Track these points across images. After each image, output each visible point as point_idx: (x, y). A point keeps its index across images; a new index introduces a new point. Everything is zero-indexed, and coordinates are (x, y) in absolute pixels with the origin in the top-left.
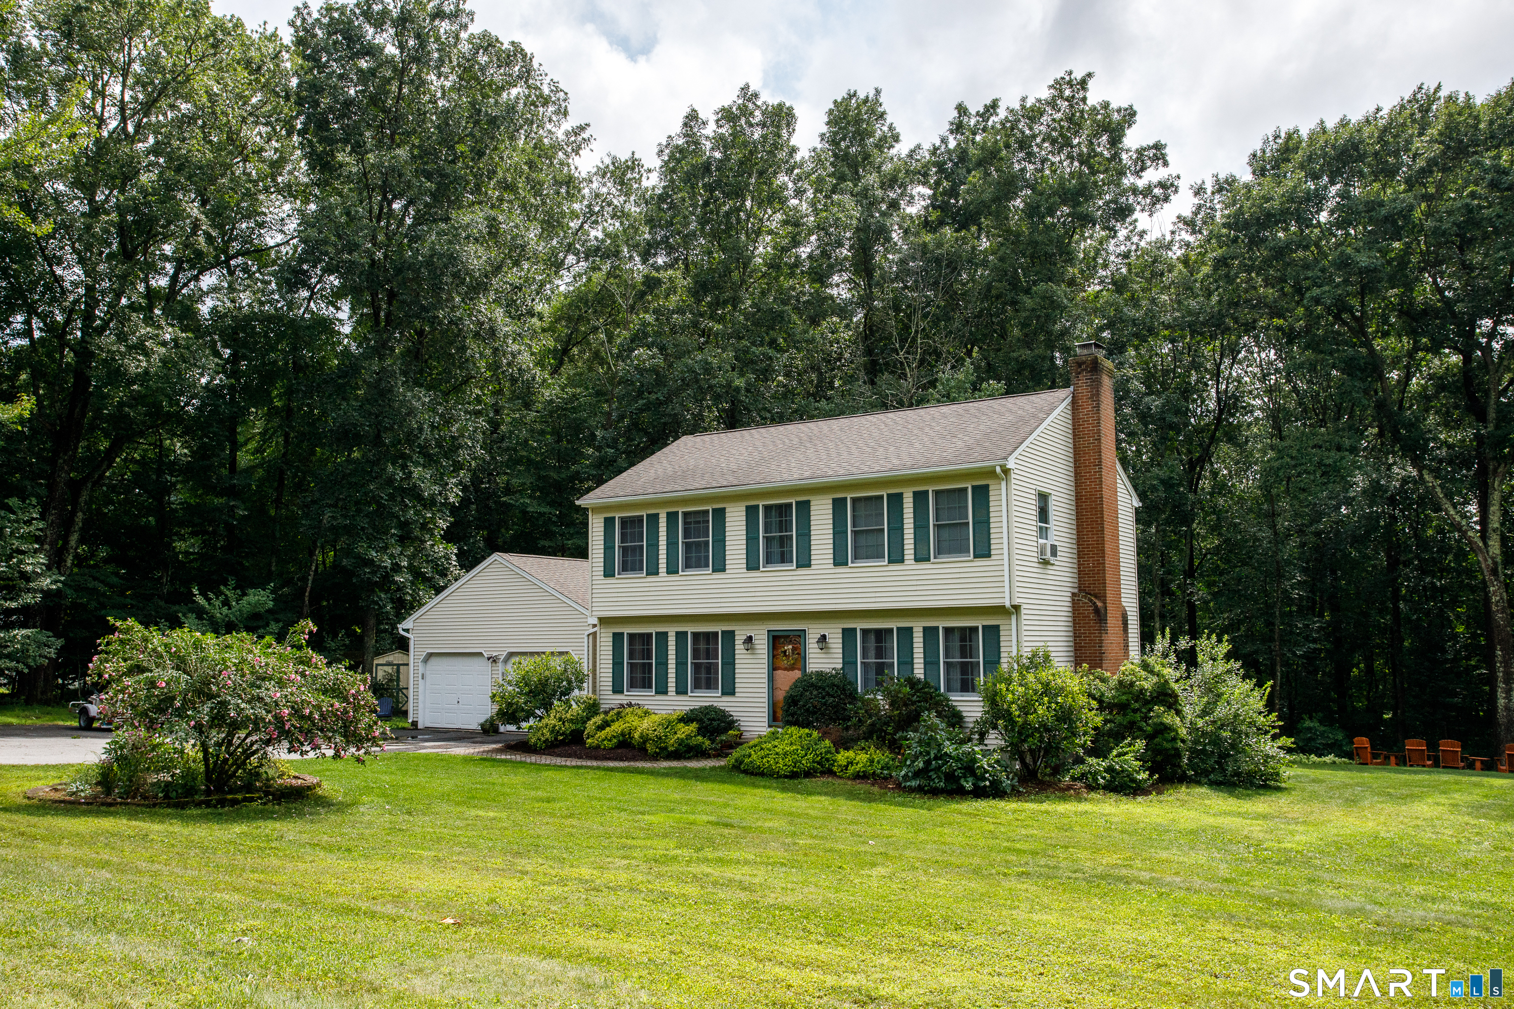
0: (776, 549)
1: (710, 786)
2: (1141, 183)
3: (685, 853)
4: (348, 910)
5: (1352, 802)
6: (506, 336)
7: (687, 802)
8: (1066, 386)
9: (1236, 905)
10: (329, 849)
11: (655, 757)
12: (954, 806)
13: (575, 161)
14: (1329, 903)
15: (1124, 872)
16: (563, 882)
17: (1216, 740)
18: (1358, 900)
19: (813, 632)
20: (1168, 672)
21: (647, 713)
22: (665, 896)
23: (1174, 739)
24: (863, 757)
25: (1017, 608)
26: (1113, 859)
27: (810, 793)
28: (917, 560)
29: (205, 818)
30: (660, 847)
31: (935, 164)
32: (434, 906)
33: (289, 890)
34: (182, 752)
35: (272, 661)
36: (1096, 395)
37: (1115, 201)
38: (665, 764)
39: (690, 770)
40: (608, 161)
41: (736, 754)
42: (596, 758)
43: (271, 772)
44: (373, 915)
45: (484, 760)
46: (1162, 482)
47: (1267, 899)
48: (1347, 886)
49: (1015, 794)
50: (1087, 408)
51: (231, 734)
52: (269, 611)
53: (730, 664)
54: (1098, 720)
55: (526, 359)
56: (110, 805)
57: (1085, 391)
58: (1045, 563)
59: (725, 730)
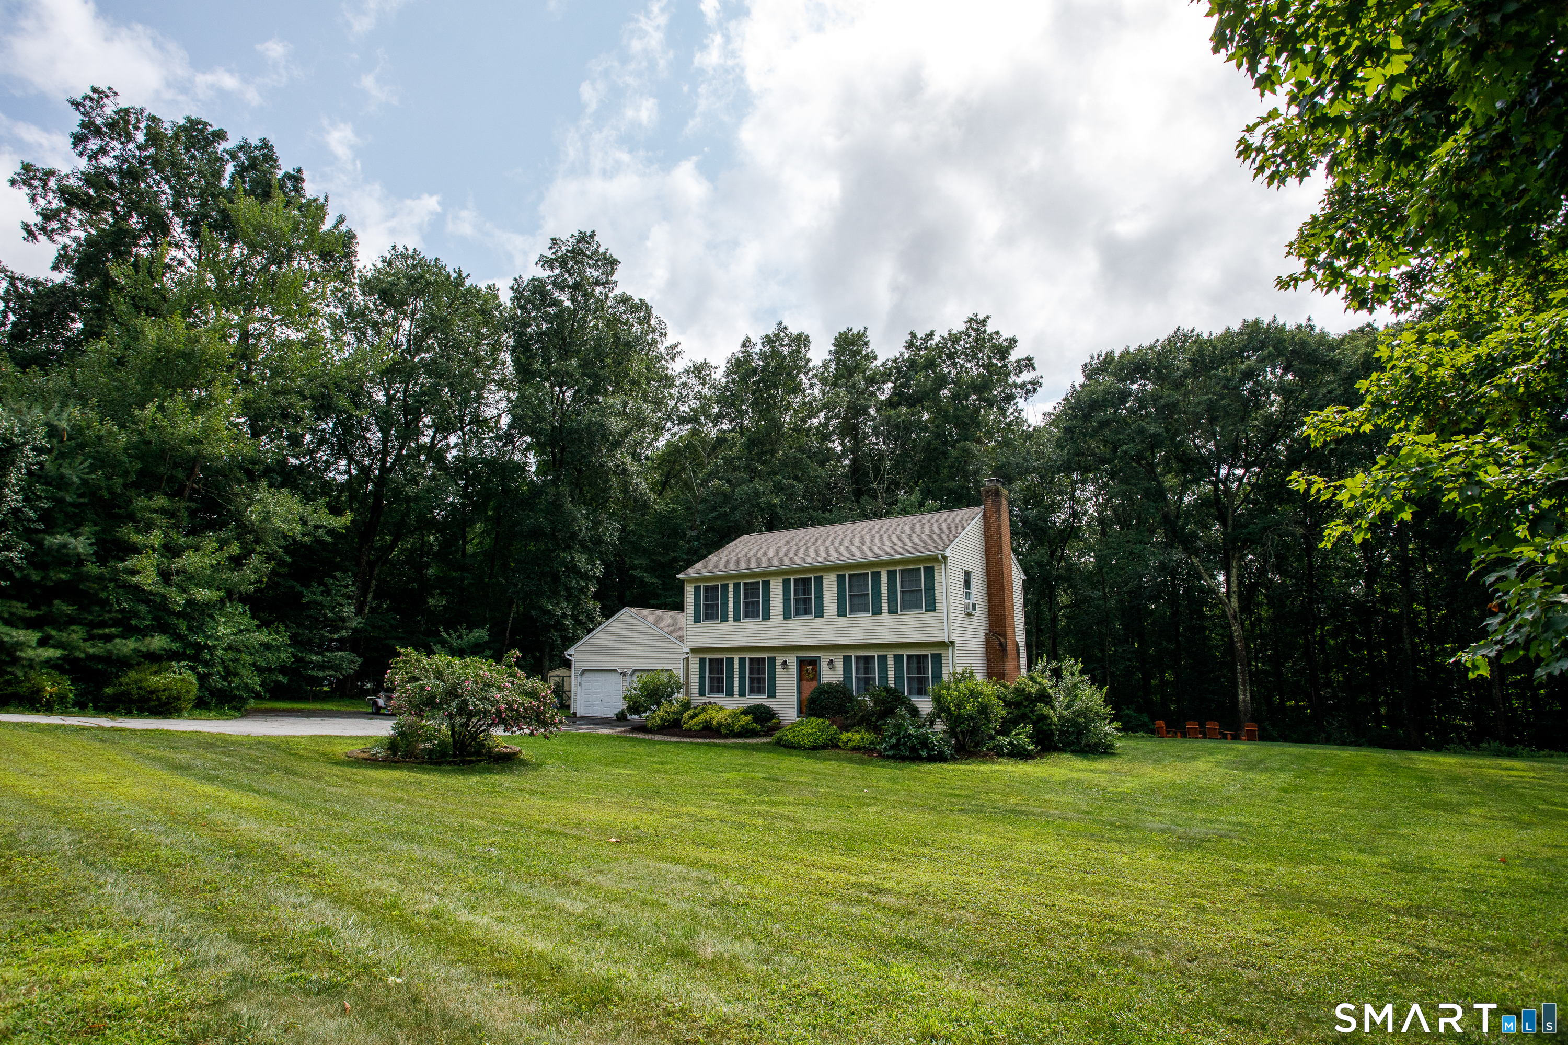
0: (802, 606)
1: (763, 754)
2: (1019, 381)
3: (752, 798)
4: (549, 832)
5: (1158, 761)
6: (633, 473)
7: (749, 765)
8: (978, 504)
9: (1095, 828)
10: (531, 793)
11: (726, 736)
12: (916, 767)
13: (672, 365)
14: (1150, 825)
15: (1024, 808)
16: (678, 816)
17: (1075, 724)
18: (1167, 824)
19: (825, 658)
20: (1045, 682)
21: (721, 708)
22: (743, 825)
23: (1050, 724)
24: (857, 737)
25: (952, 643)
26: (1017, 800)
27: (825, 760)
28: (890, 613)
29: (454, 772)
30: (736, 793)
31: (896, 368)
32: (603, 830)
33: (512, 819)
34: (439, 731)
35: (494, 674)
36: (998, 511)
37: (1003, 392)
38: (733, 741)
39: (749, 745)
40: (690, 364)
41: (778, 734)
42: (690, 737)
43: (491, 744)
44: (566, 835)
45: (618, 738)
46: (1037, 563)
47: (1112, 824)
48: (1159, 815)
49: (953, 759)
50: (992, 519)
51: (468, 720)
52: (486, 642)
53: (773, 678)
54: (1004, 713)
55: (644, 486)
56: (396, 762)
57: (991, 508)
58: (969, 614)
59: (770, 720)
